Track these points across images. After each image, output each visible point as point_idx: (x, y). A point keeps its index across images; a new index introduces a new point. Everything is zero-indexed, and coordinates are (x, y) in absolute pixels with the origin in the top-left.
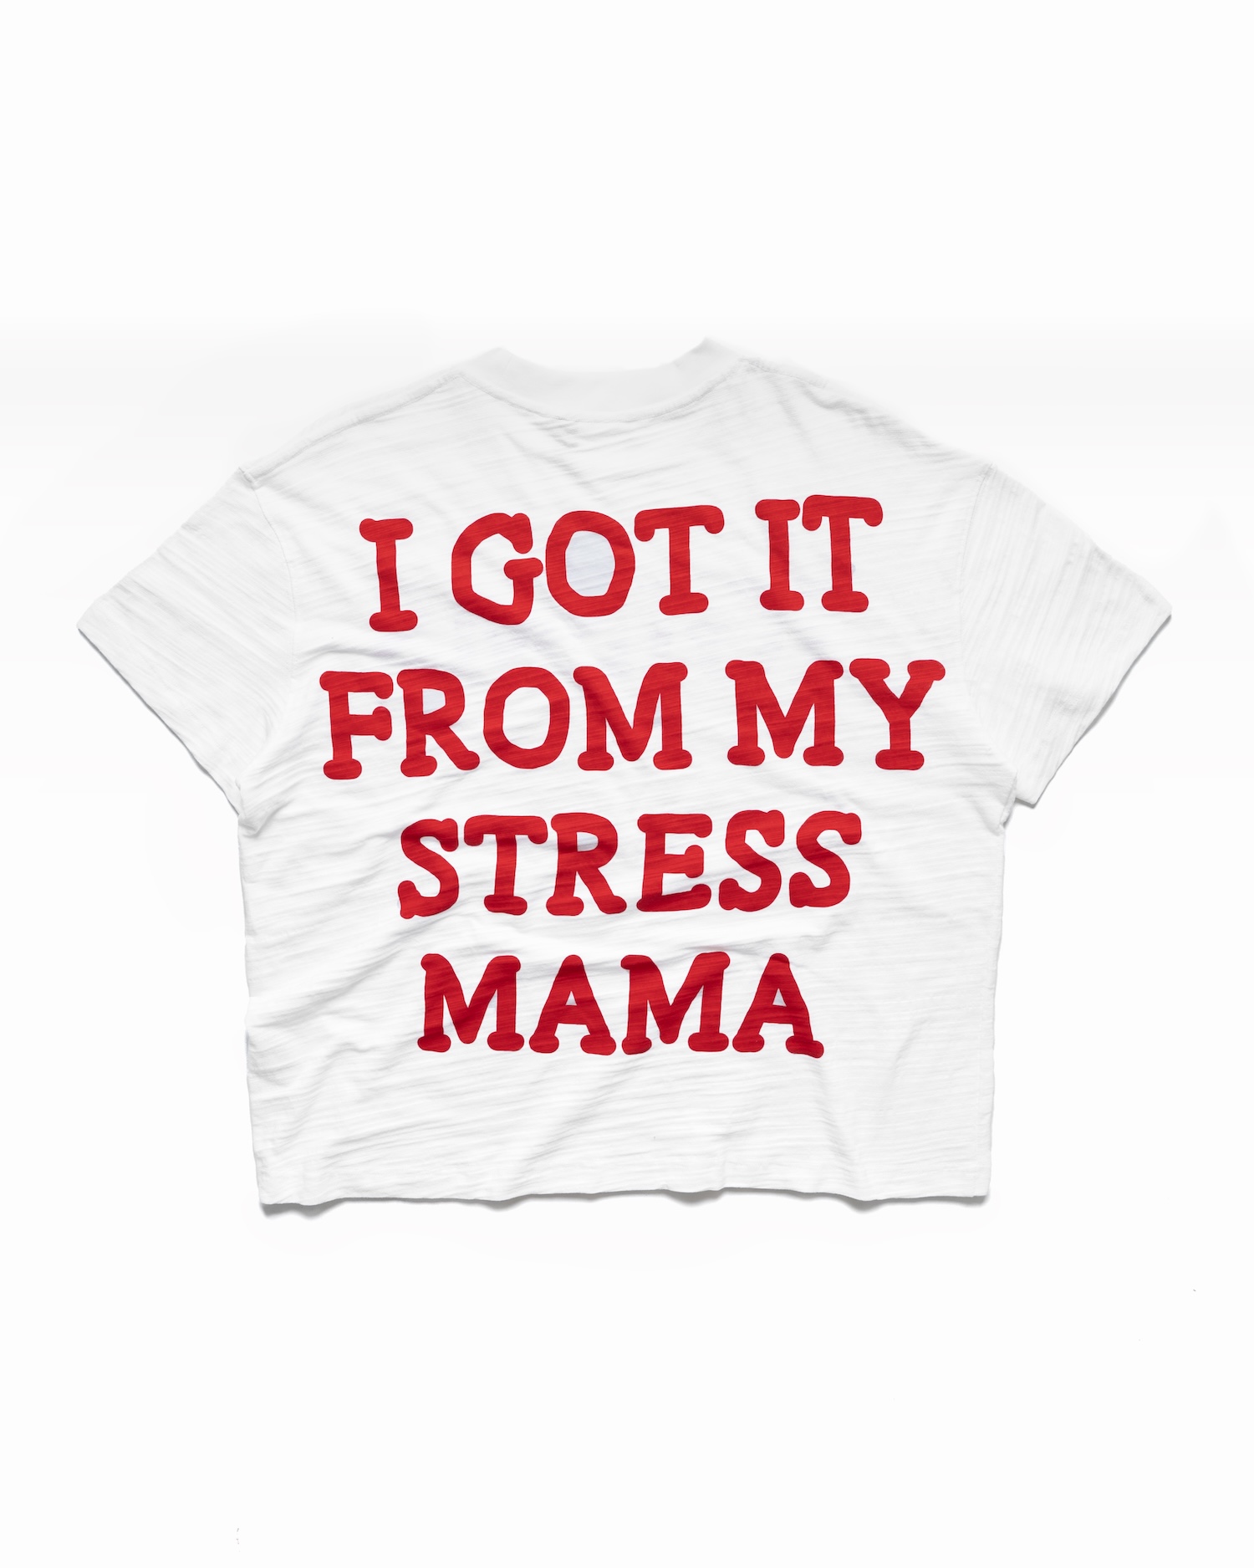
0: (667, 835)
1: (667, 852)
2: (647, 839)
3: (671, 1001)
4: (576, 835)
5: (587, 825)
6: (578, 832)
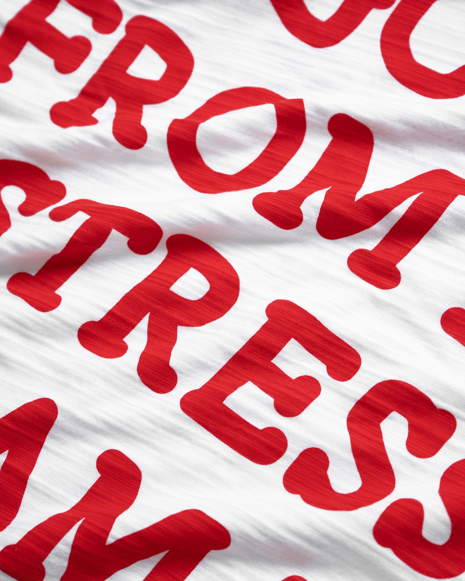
0: (293, 340)
1: (276, 361)
2: (265, 327)
3: (110, 540)
4: (186, 270)
5: (209, 266)
6: (192, 267)
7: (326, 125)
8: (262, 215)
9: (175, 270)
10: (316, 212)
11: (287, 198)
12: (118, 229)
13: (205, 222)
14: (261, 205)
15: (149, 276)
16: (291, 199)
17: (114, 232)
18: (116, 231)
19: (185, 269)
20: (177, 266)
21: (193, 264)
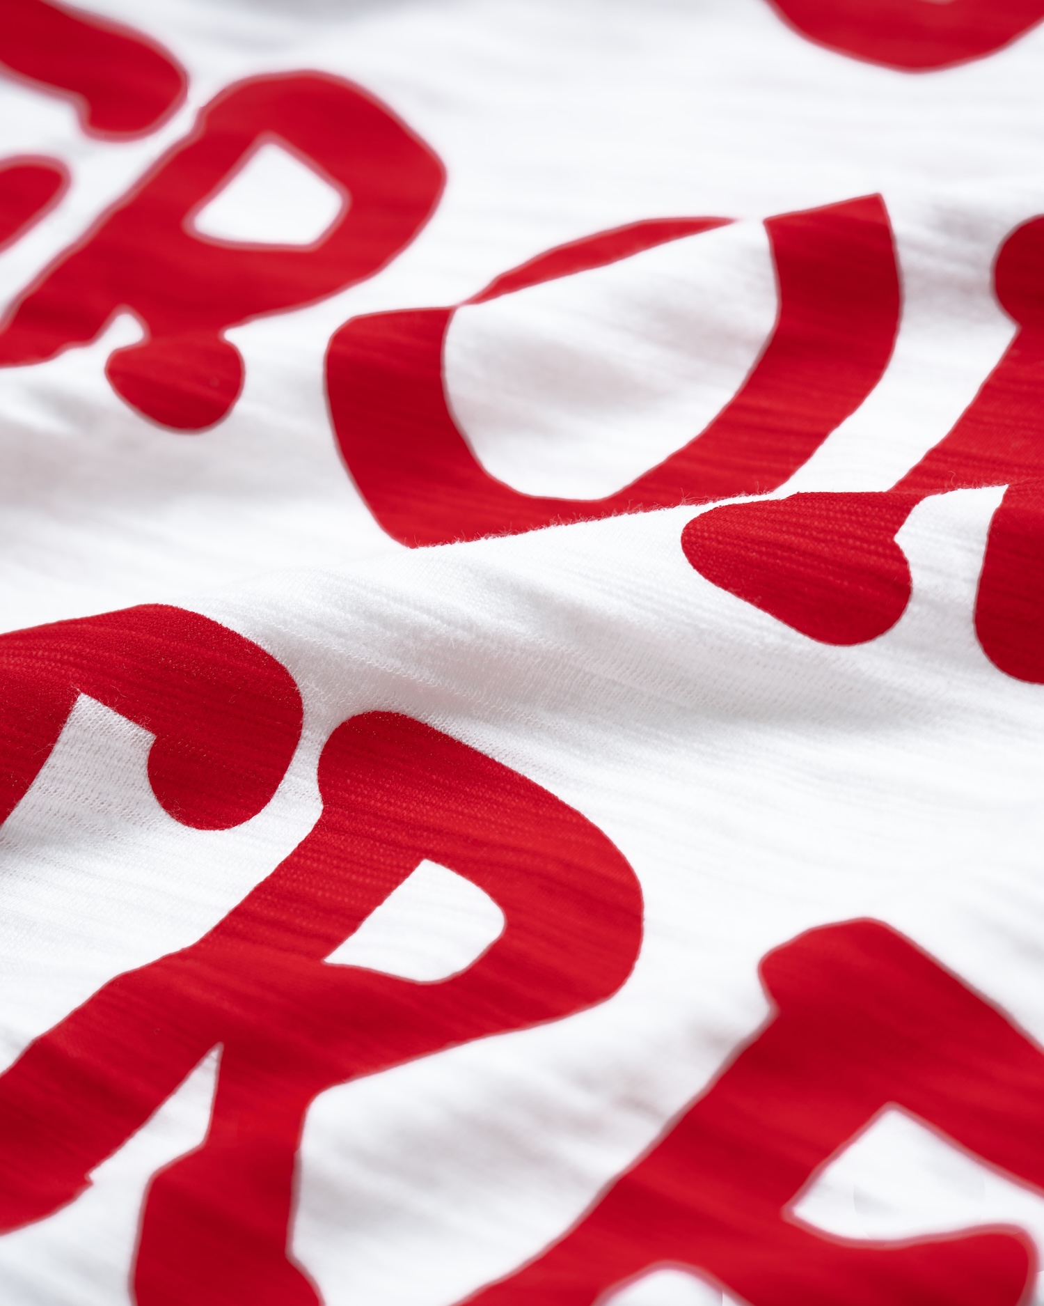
4: (402, 871)
5: (505, 847)
6: (427, 857)
7: (985, 276)
8: (726, 587)
9: (354, 877)
10: (971, 550)
11: (836, 512)
12: (104, 696)
13: (478, 637)
14: (721, 546)
15: (237, 913)
16: (850, 513)
17: (86, 708)
18: (94, 701)
19: (396, 870)
20: (362, 861)
21: (431, 846)
